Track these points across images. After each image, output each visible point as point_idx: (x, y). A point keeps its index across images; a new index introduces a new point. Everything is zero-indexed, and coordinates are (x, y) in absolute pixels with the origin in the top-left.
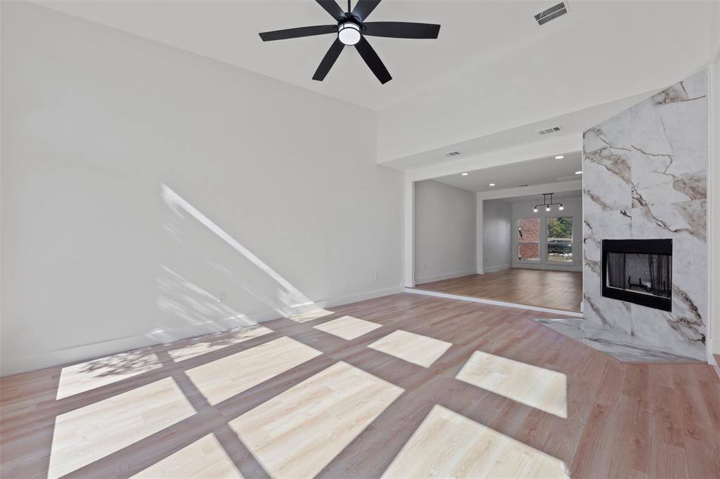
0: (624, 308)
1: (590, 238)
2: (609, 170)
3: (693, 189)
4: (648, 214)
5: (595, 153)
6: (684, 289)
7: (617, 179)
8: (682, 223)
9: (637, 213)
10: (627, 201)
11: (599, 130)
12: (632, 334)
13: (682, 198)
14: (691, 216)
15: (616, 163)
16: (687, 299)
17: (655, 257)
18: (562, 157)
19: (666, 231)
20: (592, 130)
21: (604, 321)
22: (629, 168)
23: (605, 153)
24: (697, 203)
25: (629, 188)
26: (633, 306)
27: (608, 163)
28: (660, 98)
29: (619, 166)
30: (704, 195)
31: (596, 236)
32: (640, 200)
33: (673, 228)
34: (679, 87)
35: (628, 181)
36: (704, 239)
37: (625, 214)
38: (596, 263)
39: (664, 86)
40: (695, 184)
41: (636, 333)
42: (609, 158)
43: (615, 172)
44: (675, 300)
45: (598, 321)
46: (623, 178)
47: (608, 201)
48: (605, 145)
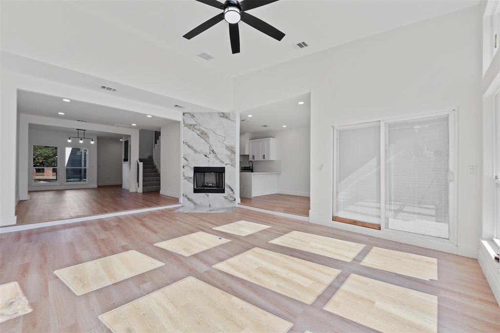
0: (206, 196)
1: (187, 166)
2: (199, 135)
3: (232, 150)
4: (216, 157)
5: (191, 125)
6: (229, 184)
7: (202, 141)
8: (228, 161)
9: (211, 156)
10: (207, 151)
11: (193, 115)
12: (210, 206)
13: (228, 153)
14: (231, 159)
15: (202, 133)
16: (230, 188)
17: (217, 174)
18: (150, 116)
19: (223, 164)
20: (189, 113)
21: (195, 204)
22: (208, 137)
23: (196, 127)
24: (233, 155)
25: (208, 145)
26: (210, 194)
27: (198, 132)
28: (222, 115)
29: (203, 135)
30: (235, 153)
31: (191, 165)
32: (213, 151)
33: (225, 163)
34: (228, 114)
35: (208, 142)
36: (235, 167)
37: (206, 156)
38: (190, 178)
39: (223, 111)
40: (233, 149)
41: (211, 205)
42: (199, 130)
43: (201, 137)
44: (227, 189)
45: (192, 205)
46: (206, 141)
47: (198, 149)
48: (196, 123)
